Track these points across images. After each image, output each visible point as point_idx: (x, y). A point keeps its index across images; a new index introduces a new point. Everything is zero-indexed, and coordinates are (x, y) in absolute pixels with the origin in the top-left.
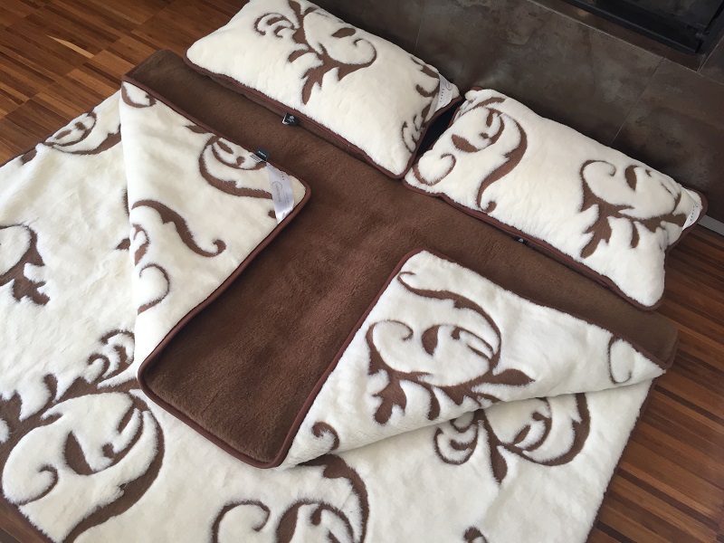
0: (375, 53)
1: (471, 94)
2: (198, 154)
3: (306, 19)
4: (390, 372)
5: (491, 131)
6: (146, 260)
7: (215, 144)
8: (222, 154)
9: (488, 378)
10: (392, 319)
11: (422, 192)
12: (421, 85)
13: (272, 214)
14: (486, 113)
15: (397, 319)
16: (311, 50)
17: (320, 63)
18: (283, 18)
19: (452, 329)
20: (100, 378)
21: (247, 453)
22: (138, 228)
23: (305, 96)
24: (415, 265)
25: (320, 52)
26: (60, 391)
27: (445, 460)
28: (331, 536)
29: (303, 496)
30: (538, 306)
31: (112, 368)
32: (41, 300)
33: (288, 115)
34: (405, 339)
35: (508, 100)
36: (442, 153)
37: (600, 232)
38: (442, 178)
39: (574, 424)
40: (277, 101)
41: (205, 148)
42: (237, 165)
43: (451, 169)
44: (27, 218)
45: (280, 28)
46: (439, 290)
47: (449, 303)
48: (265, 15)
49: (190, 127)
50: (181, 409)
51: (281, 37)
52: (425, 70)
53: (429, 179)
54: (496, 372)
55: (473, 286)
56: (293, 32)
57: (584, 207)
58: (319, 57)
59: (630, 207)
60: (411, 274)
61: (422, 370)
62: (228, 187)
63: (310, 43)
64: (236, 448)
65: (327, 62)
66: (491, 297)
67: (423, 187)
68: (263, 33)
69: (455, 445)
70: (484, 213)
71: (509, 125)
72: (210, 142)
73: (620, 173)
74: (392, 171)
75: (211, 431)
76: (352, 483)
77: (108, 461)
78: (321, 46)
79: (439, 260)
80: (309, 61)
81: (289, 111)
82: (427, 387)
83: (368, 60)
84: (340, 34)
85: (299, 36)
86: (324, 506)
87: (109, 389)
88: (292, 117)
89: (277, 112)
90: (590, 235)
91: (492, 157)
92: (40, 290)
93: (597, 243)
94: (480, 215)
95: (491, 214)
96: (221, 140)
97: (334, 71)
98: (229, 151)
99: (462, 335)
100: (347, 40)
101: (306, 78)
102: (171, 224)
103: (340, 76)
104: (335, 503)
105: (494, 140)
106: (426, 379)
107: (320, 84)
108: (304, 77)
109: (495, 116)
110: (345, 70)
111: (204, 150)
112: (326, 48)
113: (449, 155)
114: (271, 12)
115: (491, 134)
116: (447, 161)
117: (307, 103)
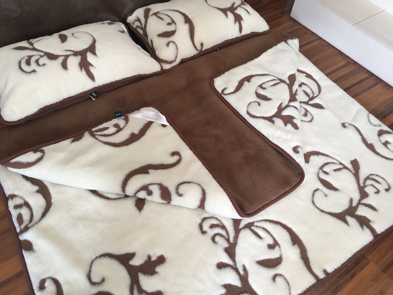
2: (101, 143)
3: (36, 46)
4: (274, 116)
5: (168, 20)
6: (172, 189)
7: (96, 133)
8: (106, 132)
9: (290, 86)
10: (247, 105)
11: (175, 67)
13: (164, 126)
15: (248, 103)
16: (67, 57)
17: (78, 59)
18: (30, 57)
19: (260, 88)
20: (228, 240)
21: (294, 185)
22: (145, 188)
23: (91, 77)
24: (220, 86)
25: (72, 53)
26: (229, 262)
27: (311, 121)
28: (335, 170)
29: (316, 174)
30: (260, 57)
31: (223, 232)
32: (161, 260)
33: (91, 95)
34: (259, 105)
35: (150, 7)
36: (166, 45)
37: (238, 18)
38: (177, 53)
39: (306, 76)
40: (81, 94)
41: (97, 139)
42: (119, 129)
43: (177, 46)
44: (90, 255)
45: (37, 62)
46: (238, 84)
48: (20, 63)
49: (73, 141)
50: (264, 204)
51: (44, 64)
52: (109, 24)
53: (173, 59)
54: (288, 82)
55: (241, 72)
56: (45, 57)
57: (226, 15)
58: (74, 55)
59: (234, 3)
60: (225, 89)
61: (278, 105)
62: (134, 138)
63: (61, 54)
64: (289, 189)
65: (82, 54)
67: (173, 64)
68: (34, 71)
69: (305, 115)
70: (201, 51)
72: (93, 135)
75: (278, 196)
76: (314, 155)
77: (277, 248)
78: (66, 50)
80: (74, 62)
82: (287, 106)
84: (63, 39)
85: (52, 57)
86: (321, 168)
87: (236, 237)
88: (93, 94)
89: (83, 99)
90: (237, 24)
91: (183, 29)
92: (154, 258)
93: (241, 23)
94: (201, 53)
95: (204, 49)
96: (94, 130)
97: (89, 54)
98: (106, 128)
100: (70, 39)
101: (83, 69)
102: (151, 171)
103: (94, 53)
104: (321, 164)
105: (173, 22)
106: (284, 105)
107: (91, 65)
108: (82, 70)
109: (158, 15)
110: (92, 49)
111: (99, 140)
112: (69, 49)
113: (169, 42)
114: (19, 59)
115: (170, 21)
116: (172, 45)
117: (96, 79)
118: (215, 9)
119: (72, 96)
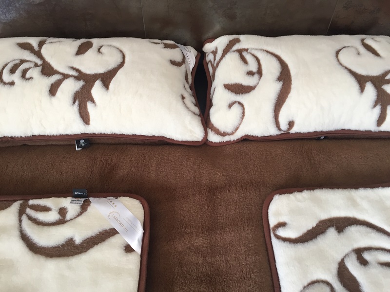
0: (121, 51)
1: (208, 47)
3: (44, 51)
5: (253, 67)
7: (29, 211)
8: (41, 216)
10: (306, 284)
11: (229, 143)
12: (173, 60)
13: (128, 249)
14: (237, 55)
15: (309, 280)
16: (66, 76)
17: (81, 83)
18: (23, 61)
23: (85, 117)
24: (278, 214)
33: (78, 142)
35: (242, 37)
36: (227, 104)
37: (384, 101)
38: (240, 124)
40: (61, 136)
41: (20, 221)
42: (62, 222)
43: (243, 113)
45: (25, 71)
46: (315, 225)
47: (332, 232)
48: (4, 67)
51: (31, 78)
52: (166, 46)
53: (229, 131)
55: (334, 202)
56: (39, 69)
57: (362, 88)
58: (77, 78)
60: (282, 225)
62: (68, 250)
63: (61, 70)
65: (88, 80)
66: (354, 204)
67: (227, 139)
68: (12, 84)
70: (287, 133)
71: (261, 56)
72: (21, 212)
73: (362, 50)
74: (195, 139)
78: (73, 68)
79: (291, 196)
80: (70, 87)
81: (76, 139)
83: (120, 60)
84: (81, 50)
85: (47, 70)
88: (82, 141)
89: (65, 143)
90: (378, 110)
91: (269, 87)
93: (386, 110)
95: (293, 131)
96: (31, 202)
97: (98, 84)
98: (46, 209)
99: (367, 256)
100: (90, 53)
101: (77, 103)
103: (106, 85)
105: (260, 72)
107: (93, 101)
108: (74, 103)
109: (244, 54)
110: (106, 78)
111: (20, 225)
112: (77, 67)
113: (235, 103)
114: (9, 61)
115: (254, 69)
116: (236, 109)
117: (91, 122)
118: (346, 71)
119: (46, 134)
